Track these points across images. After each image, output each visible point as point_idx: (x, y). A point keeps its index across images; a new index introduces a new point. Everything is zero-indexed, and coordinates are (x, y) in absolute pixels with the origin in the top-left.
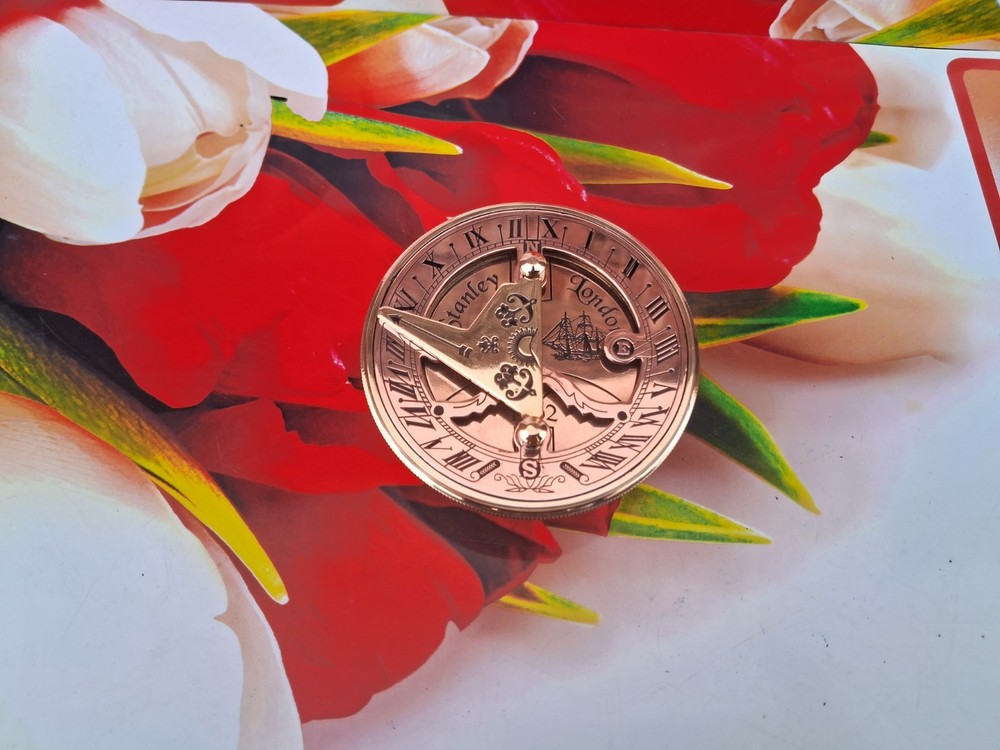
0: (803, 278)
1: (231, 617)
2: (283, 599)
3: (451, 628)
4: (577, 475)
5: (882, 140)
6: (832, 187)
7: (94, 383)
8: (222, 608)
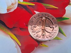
0: (64, 16)
1: (16, 47)
2: (21, 45)
3: (35, 47)
4: (48, 38)
5: (70, 4)
6: (67, 8)
7: (3, 26)
8: (15, 46)
